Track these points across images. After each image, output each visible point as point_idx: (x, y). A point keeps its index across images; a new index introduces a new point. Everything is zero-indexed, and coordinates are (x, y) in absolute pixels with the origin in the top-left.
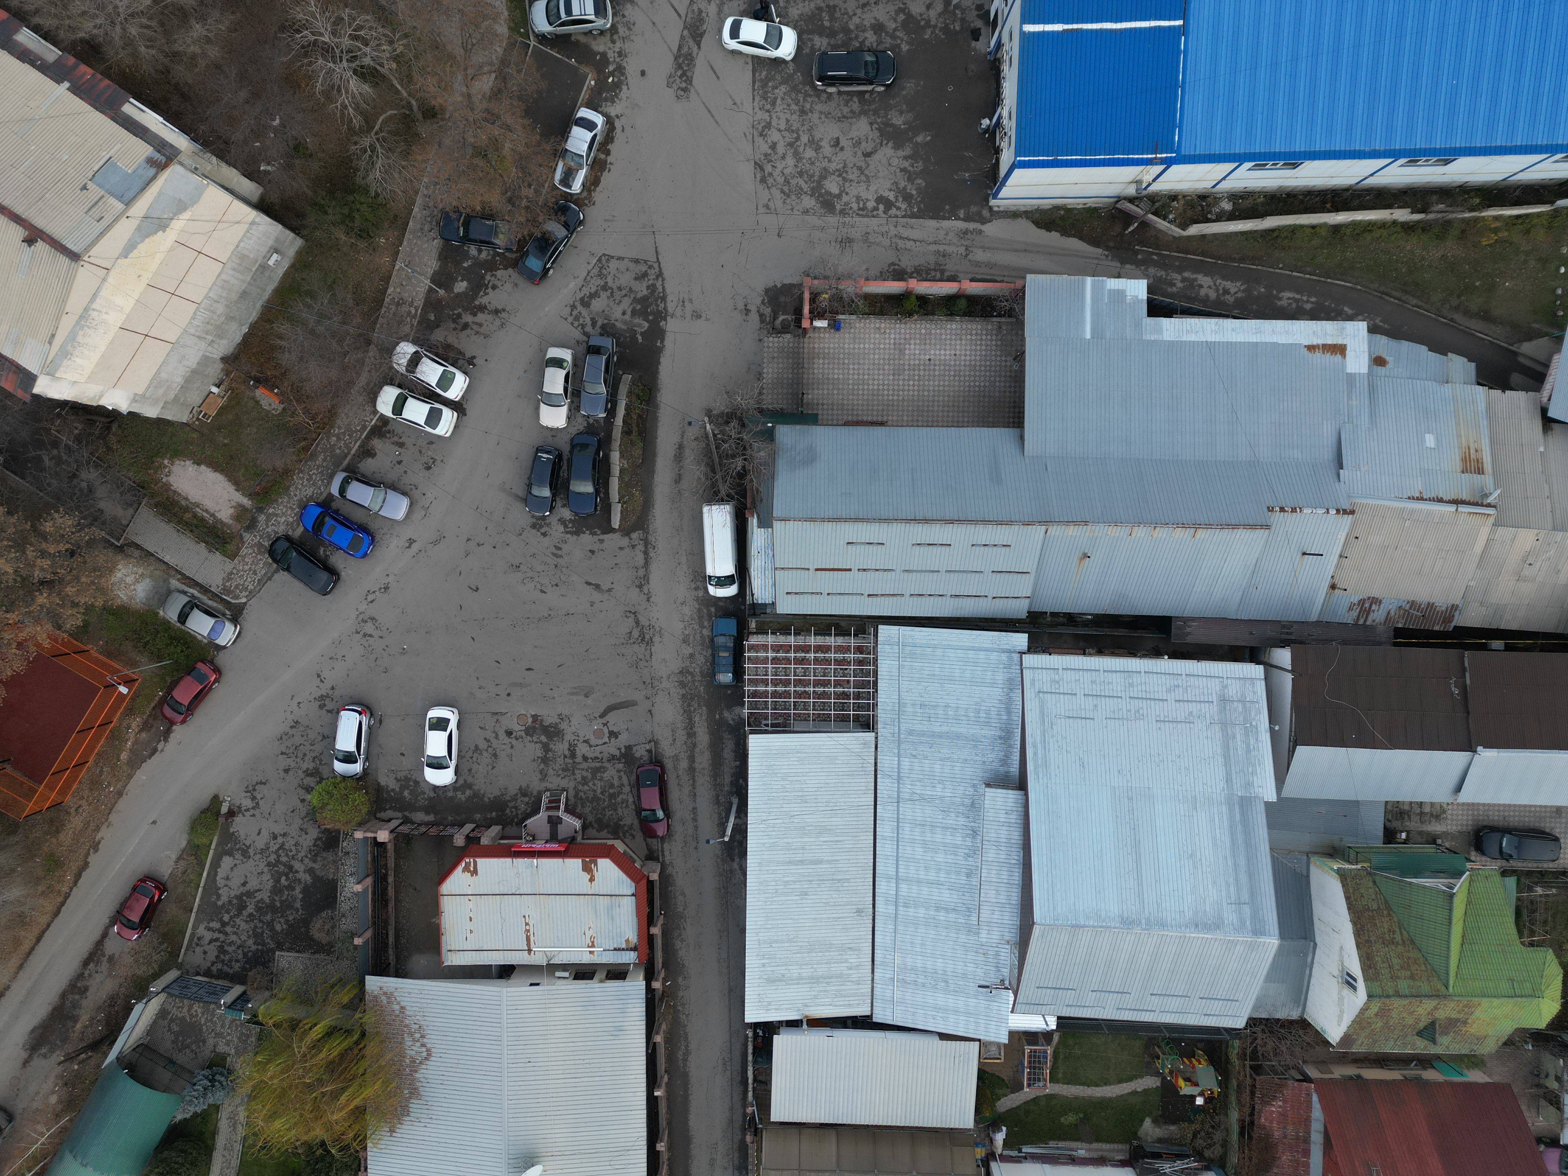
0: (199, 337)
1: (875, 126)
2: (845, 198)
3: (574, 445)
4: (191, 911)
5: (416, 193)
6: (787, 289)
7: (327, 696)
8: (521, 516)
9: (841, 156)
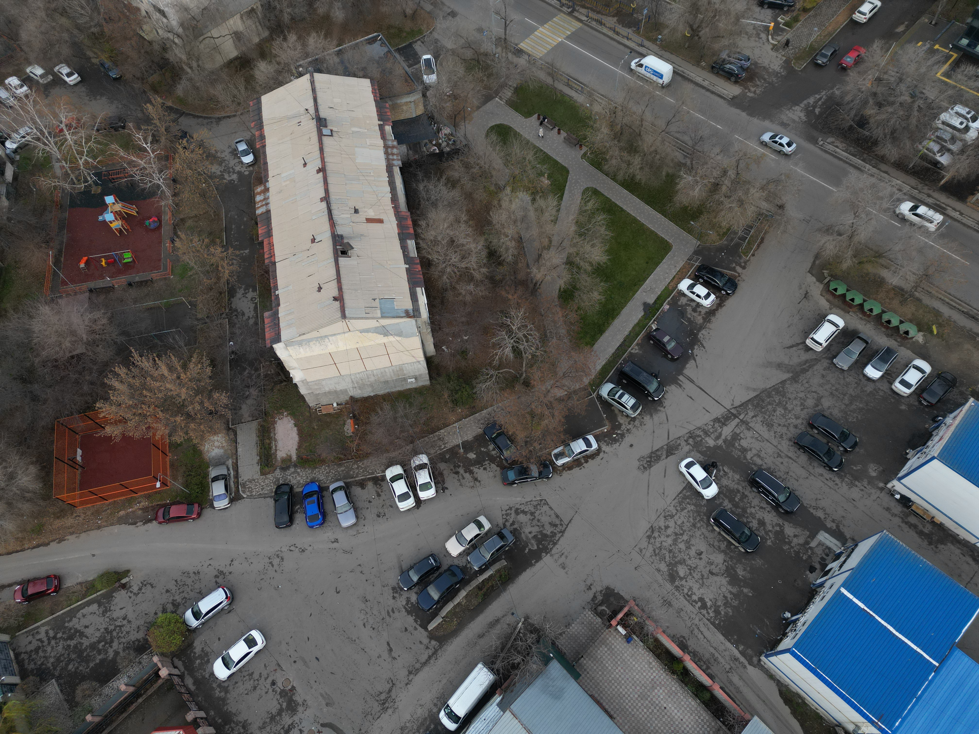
0: (352, 382)
1: (726, 564)
2: (683, 582)
3: (450, 569)
4: (53, 614)
5: (491, 406)
6: (619, 597)
7: (224, 574)
8: (393, 578)
9: (697, 561)
